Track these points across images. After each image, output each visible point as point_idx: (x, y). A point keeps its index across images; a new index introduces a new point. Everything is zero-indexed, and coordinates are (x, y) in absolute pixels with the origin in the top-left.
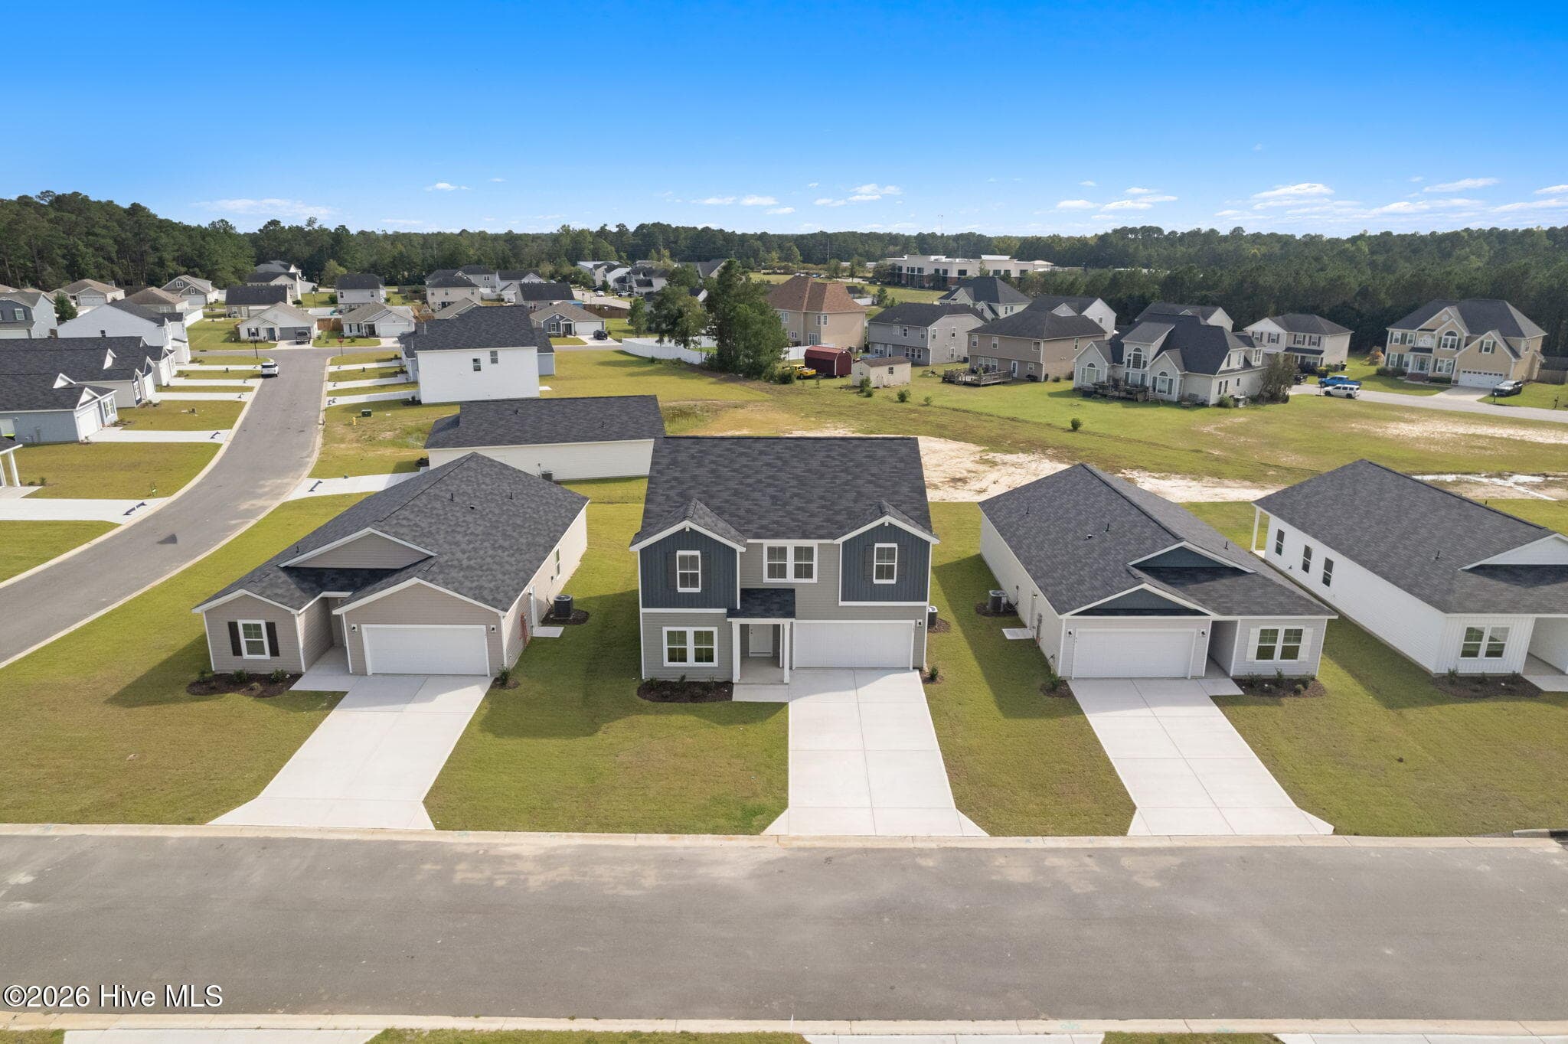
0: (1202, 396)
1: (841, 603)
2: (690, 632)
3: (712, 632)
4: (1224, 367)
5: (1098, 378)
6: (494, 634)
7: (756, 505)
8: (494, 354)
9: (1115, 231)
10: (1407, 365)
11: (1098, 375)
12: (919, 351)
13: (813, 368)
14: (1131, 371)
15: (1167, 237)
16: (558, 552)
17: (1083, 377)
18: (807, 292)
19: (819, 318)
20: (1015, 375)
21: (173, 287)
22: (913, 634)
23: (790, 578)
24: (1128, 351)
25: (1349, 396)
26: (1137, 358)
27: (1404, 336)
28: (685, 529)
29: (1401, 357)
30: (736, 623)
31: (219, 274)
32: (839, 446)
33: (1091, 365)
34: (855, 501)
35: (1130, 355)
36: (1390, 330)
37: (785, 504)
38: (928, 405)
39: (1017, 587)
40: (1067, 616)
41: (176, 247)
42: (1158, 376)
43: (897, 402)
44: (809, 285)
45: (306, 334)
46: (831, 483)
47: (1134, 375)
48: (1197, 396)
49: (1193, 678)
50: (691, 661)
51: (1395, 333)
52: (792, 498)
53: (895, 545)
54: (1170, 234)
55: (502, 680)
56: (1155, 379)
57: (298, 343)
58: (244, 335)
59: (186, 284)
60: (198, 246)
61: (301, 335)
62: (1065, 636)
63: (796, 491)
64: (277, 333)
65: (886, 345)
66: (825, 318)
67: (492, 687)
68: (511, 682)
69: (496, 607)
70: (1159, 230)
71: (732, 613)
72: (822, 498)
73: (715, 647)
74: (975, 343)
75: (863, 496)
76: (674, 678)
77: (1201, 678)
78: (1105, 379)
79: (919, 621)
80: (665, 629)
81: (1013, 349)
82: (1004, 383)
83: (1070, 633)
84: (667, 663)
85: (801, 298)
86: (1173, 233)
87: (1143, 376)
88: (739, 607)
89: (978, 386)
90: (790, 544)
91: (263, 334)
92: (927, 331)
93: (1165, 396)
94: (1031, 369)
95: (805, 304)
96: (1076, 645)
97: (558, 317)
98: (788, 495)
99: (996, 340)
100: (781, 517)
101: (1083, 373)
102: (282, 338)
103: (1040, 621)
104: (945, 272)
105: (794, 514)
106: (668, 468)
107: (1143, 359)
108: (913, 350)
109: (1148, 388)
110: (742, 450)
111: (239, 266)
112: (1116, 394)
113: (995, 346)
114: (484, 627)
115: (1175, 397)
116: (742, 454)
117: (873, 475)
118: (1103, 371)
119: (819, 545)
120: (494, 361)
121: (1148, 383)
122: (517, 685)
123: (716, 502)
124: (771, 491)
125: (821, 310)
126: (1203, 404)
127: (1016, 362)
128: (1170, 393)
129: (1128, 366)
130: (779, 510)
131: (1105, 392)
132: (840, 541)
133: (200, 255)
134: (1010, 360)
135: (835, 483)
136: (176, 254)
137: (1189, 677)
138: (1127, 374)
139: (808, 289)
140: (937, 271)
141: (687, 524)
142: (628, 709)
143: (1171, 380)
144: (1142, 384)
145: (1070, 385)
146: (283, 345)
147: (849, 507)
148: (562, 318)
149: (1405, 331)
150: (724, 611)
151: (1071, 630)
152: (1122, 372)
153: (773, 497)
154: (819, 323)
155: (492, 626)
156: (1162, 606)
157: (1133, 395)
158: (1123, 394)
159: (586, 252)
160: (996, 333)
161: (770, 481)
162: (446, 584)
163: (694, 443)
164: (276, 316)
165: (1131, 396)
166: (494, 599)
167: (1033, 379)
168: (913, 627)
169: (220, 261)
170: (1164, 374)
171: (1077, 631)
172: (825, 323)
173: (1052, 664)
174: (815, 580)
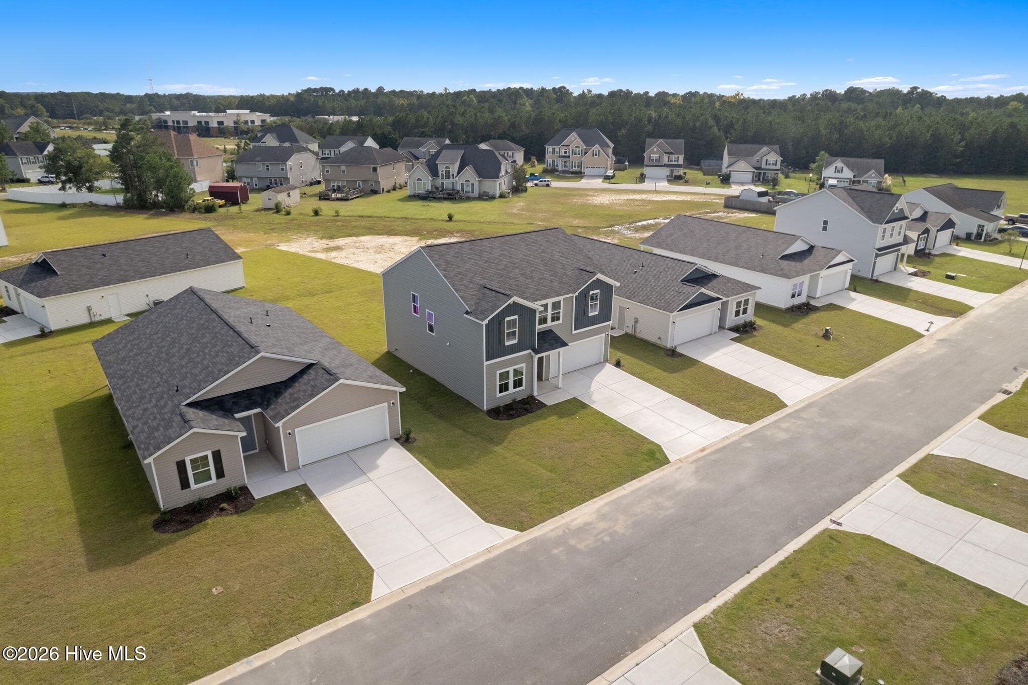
0: (491, 192)
2: (511, 370)
3: (523, 367)
4: (500, 175)
5: (425, 188)
9: (305, 91)
10: (557, 165)
11: (424, 185)
12: (281, 180)
13: (222, 199)
14: (445, 181)
15: (339, 94)
17: (415, 188)
18: (174, 143)
19: (192, 161)
20: (364, 191)
22: (604, 342)
23: (550, 323)
24: (441, 169)
25: (548, 185)
26: (448, 173)
27: (554, 150)
29: (554, 161)
30: (536, 358)
33: (419, 179)
35: (443, 171)
36: (546, 146)
37: (532, 277)
40: (675, 313)
42: (464, 183)
43: (312, 216)
47: (447, 184)
48: (488, 193)
50: (511, 389)
51: (549, 148)
52: (531, 273)
53: (599, 291)
54: (340, 92)
56: (462, 185)
62: (672, 325)
63: (530, 268)
65: (251, 178)
66: (197, 161)
70: (332, 90)
71: (534, 351)
72: (546, 270)
73: (524, 377)
74: (327, 172)
76: (504, 404)
77: (718, 332)
78: (430, 188)
79: (607, 333)
80: (498, 373)
82: (362, 196)
84: (498, 395)
87: (453, 184)
88: (537, 347)
90: (550, 302)
92: (286, 165)
93: (470, 195)
94: (374, 187)
95: (176, 152)
96: (676, 328)
98: (528, 272)
99: (343, 168)
100: (536, 286)
101: (414, 185)
103: (636, 322)
104: (207, 123)
105: (541, 283)
107: (451, 173)
108: (276, 180)
109: (459, 191)
112: (442, 196)
113: (343, 172)
115: (476, 194)
118: (427, 183)
119: (564, 298)
121: (459, 187)
124: (517, 271)
126: (493, 198)
127: (361, 182)
128: (473, 192)
129: (443, 178)
130: (532, 282)
131: (434, 195)
132: (576, 294)
134: (356, 181)
137: (713, 334)
138: (443, 183)
139: (173, 139)
143: (473, 185)
144: (453, 190)
145: (406, 193)
147: (564, 273)
149: (554, 147)
150: (529, 351)
151: (675, 322)
152: (439, 182)
154: (192, 165)
157: (452, 196)
158: (446, 196)
165: (450, 197)
167: (375, 192)
168: (604, 338)
170: (467, 181)
171: (677, 320)
172: (197, 165)
173: (658, 342)
174: (561, 321)
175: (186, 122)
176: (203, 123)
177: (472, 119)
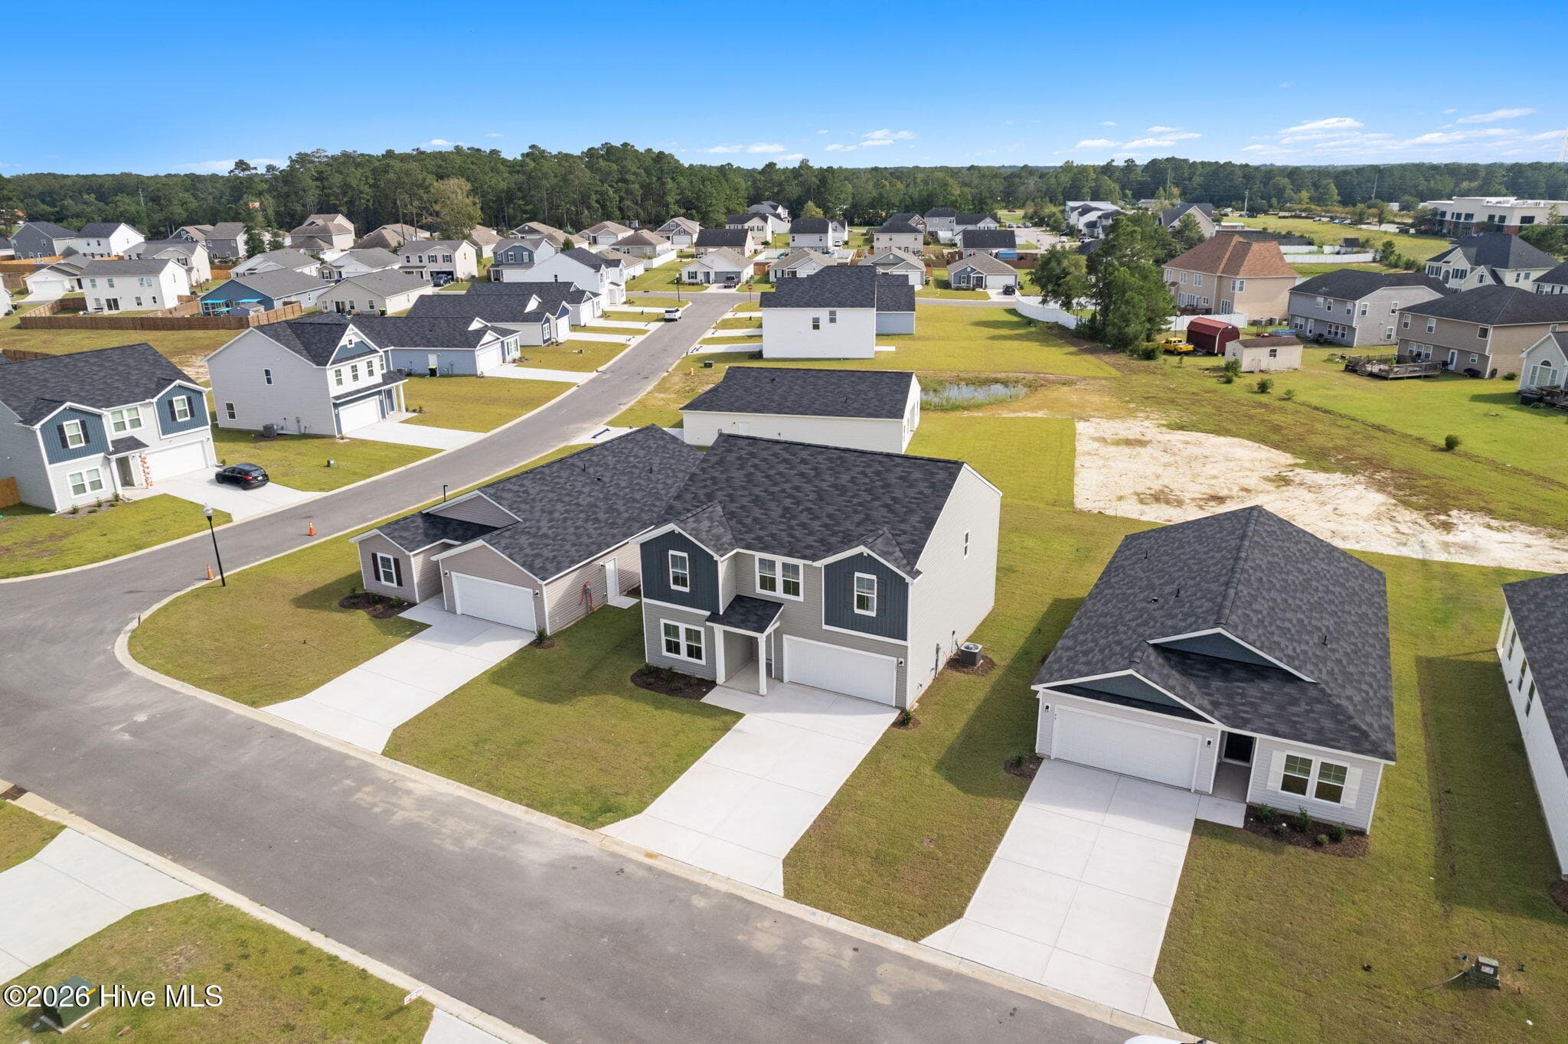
1: (825, 627)
2: (682, 628)
3: (699, 632)
6: (538, 597)
7: (766, 514)
8: (833, 313)
12: (1344, 329)
13: (1193, 344)
17: (1533, 378)
18: (1228, 253)
19: (1234, 283)
20: (1452, 367)
21: (668, 228)
22: (895, 673)
23: (779, 593)
28: (673, 531)
30: (720, 628)
31: (711, 215)
34: (858, 525)
37: (792, 517)
38: (1289, 399)
43: (1256, 392)
44: (1233, 244)
45: (733, 278)
46: (848, 501)
50: (684, 655)
52: (802, 512)
53: (874, 578)
55: (541, 639)
57: (725, 287)
58: (685, 278)
59: (678, 225)
60: (697, 189)
61: (730, 279)
62: (1042, 710)
63: (809, 505)
64: (712, 277)
65: (1307, 319)
66: (1242, 283)
67: (532, 642)
68: (548, 642)
69: (537, 575)
71: (714, 617)
72: (829, 515)
73: (703, 647)
74: (1406, 325)
75: (869, 520)
76: (668, 668)
79: (900, 659)
80: (663, 621)
81: (1455, 336)
82: (1426, 377)
84: (665, 653)
85: (1220, 259)
88: (721, 613)
89: (1385, 378)
90: (778, 560)
91: (700, 277)
92: (1354, 305)
94: (1474, 361)
95: (1222, 266)
97: (969, 269)
98: (800, 508)
99: (1433, 322)
100: (780, 530)
101: (1532, 373)
102: (716, 282)
104: (1503, 219)
105: (794, 530)
108: (1337, 328)
110: (787, 456)
111: (732, 207)
113: (1430, 329)
114: (532, 592)
116: (784, 461)
117: (893, 498)
119: (804, 564)
120: (833, 320)
122: (552, 645)
123: (733, 507)
124: (788, 502)
125: (1237, 274)
127: (1456, 352)
130: (784, 523)
132: (821, 564)
133: (698, 198)
135: (852, 502)
139: (1230, 248)
141: (673, 527)
145: (1509, 389)
146: (714, 289)
147: (848, 530)
148: (973, 270)
150: (707, 613)
151: (1049, 705)
153: (785, 509)
154: (1234, 288)
155: (537, 592)
160: (1433, 313)
161: (794, 492)
162: (504, 549)
164: (713, 261)
166: (541, 568)
167: (1473, 374)
168: (895, 665)
169: (714, 202)
172: (1241, 289)
174: (801, 598)
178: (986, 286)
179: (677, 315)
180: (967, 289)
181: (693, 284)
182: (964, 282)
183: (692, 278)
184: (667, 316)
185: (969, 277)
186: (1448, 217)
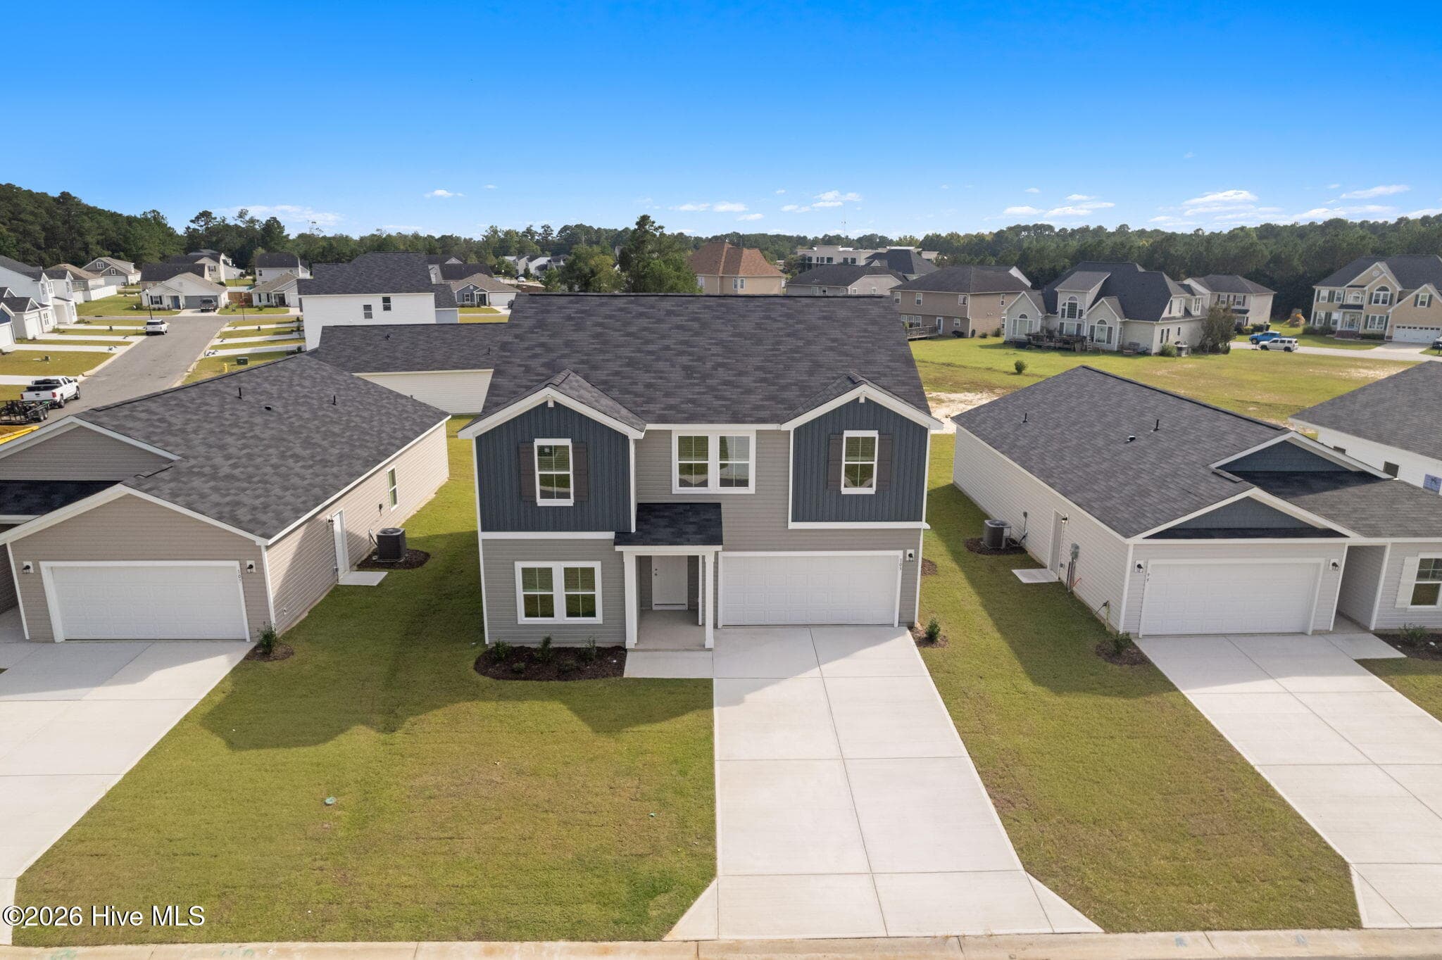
0: (1143, 344)
1: (792, 525)
2: (558, 569)
3: (592, 569)
4: (1165, 314)
5: (1030, 330)
6: (253, 575)
7: (661, 378)
8: (387, 300)
9: (1010, 229)
10: (1335, 322)
11: (1031, 326)
14: (1066, 321)
16: (393, 472)
17: (1014, 329)
18: (723, 257)
19: (736, 281)
20: (940, 332)
21: (94, 268)
22: (900, 573)
23: (714, 487)
24: (1063, 300)
25: (1288, 349)
26: (1073, 307)
27: (1332, 294)
28: (546, 403)
29: (1329, 315)
30: (630, 553)
31: (145, 258)
32: (783, 305)
33: (1023, 316)
34: (811, 373)
35: (1064, 305)
36: (1317, 288)
37: (705, 377)
39: (1025, 514)
40: (1138, 539)
41: (100, 231)
42: (1096, 325)
44: (725, 250)
45: (211, 302)
46: (772, 350)
47: (1070, 326)
48: (1138, 344)
49: (1317, 633)
50: (560, 616)
51: (1324, 291)
52: (715, 368)
53: (874, 434)
54: (1060, 230)
55: (266, 646)
56: (1092, 328)
57: (202, 311)
58: (146, 302)
59: (107, 265)
60: (123, 231)
61: (207, 304)
62: (1133, 571)
63: (720, 360)
64: (182, 302)
66: (742, 281)
67: (247, 658)
68: (279, 650)
69: (251, 532)
70: (1050, 228)
71: (624, 538)
72: (758, 368)
73: (598, 593)
74: (897, 301)
75: (820, 366)
76: (534, 643)
77: (1328, 632)
78: (1038, 329)
79: (909, 551)
80: (519, 566)
81: (937, 304)
82: (930, 338)
83: (1139, 566)
84: (523, 619)
85: (717, 262)
86: (1064, 230)
87: (1079, 326)
88: (633, 530)
90: (713, 432)
91: (167, 302)
92: (848, 290)
93: (1105, 346)
94: (957, 325)
95: (721, 268)
96: (1147, 584)
97: (471, 288)
98: (709, 365)
99: (920, 296)
100: (699, 393)
101: (1015, 325)
102: (187, 307)
103: (1075, 555)
104: (854, 260)
105: (718, 390)
106: (532, 332)
107: (1078, 308)
109: (1085, 337)
110: (641, 309)
111: (167, 252)
112: (1052, 344)
114: (236, 564)
115: (1115, 345)
116: (641, 315)
117: (834, 340)
118: (1036, 322)
119: (758, 432)
120: (387, 308)
121: (1085, 332)
122: (290, 653)
123: (601, 375)
124: (685, 360)
125: (738, 273)
126: (1145, 353)
127: (942, 318)
128: (1109, 342)
129: (1063, 316)
130: (697, 385)
131: (1040, 343)
132: (791, 426)
133: (126, 240)
134: (935, 317)
135: (779, 350)
136: (100, 238)
137: (1310, 633)
138: (1062, 324)
139: (724, 254)
140: (846, 260)
141: (548, 395)
142: (457, 691)
143: (1110, 329)
144: (1078, 334)
145: (1000, 340)
146: (187, 313)
147: (803, 381)
148: (476, 288)
149: (1332, 288)
150: (610, 535)
151: (1142, 563)
152: (1056, 322)
153: (685, 368)
154: (736, 286)
155: (249, 563)
156: (1276, 524)
157: (1069, 345)
158: (1058, 345)
159: (513, 250)
160: (919, 289)
161: (684, 348)
162: (173, 497)
163: (571, 302)
164: (181, 284)
165: (1067, 346)
166: (254, 521)
167: (959, 335)
168: (900, 561)
169: (146, 245)
170: (1102, 322)
171: (1151, 562)
172: (742, 287)
173: (1103, 613)
174: (751, 489)
175: (830, 259)
176: (849, 261)
177: (1201, 249)
178: (490, 303)
179: (164, 327)
180: (472, 306)
181: (159, 309)
182: (467, 300)
183: (157, 303)
184: (150, 328)
185: (472, 295)
186: (814, 261)
